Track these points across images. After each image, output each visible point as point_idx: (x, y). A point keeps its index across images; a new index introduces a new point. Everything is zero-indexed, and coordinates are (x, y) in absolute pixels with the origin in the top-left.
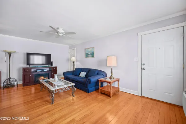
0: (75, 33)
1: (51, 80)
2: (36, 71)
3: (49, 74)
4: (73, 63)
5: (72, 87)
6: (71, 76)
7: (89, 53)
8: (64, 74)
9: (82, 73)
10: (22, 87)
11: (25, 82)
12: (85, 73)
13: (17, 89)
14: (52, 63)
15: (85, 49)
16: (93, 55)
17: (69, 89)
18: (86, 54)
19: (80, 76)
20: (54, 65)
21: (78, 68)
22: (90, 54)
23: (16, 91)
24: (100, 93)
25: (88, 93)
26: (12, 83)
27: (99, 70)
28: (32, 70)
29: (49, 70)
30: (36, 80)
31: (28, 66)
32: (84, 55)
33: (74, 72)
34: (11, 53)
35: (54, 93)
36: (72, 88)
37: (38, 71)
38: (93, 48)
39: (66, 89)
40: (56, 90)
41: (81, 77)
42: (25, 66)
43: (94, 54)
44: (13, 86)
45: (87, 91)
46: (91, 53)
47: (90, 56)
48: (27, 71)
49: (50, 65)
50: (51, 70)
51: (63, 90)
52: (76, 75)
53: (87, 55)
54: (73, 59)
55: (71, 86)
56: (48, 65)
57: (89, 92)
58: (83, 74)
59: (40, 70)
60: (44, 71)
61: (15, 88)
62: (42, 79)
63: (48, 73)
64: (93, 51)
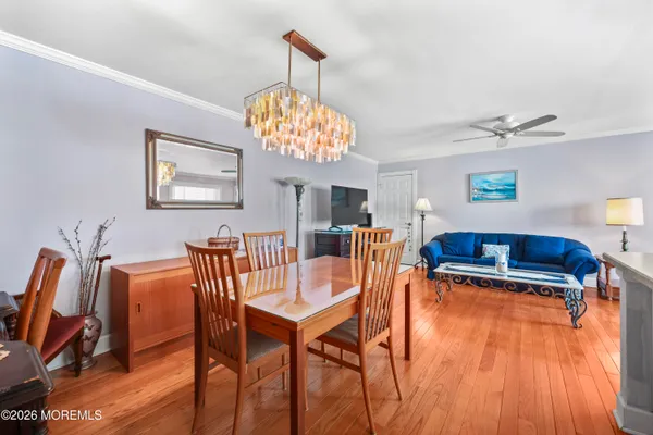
4: (422, 216)
7: (488, 188)
12: (507, 247)
15: (469, 177)
16: (510, 192)
18: (475, 189)
34: (301, 186)
43: (514, 190)
46: (500, 188)
47: (496, 195)
54: (423, 204)
64: (512, 181)
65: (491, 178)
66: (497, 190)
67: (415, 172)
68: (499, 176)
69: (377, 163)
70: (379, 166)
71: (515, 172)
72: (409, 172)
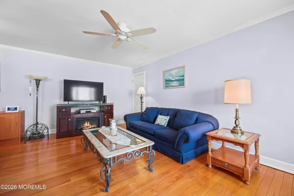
0: (153, 30)
1: (103, 130)
2: (79, 112)
3: (100, 118)
4: (141, 98)
5: (149, 151)
6: (139, 123)
7: (172, 79)
8: (126, 118)
9: (160, 116)
10: (55, 140)
11: (61, 131)
12: (168, 118)
13: (48, 144)
14: (104, 99)
15: (164, 72)
16: (181, 82)
17: (142, 153)
18: (166, 80)
19: (156, 123)
20: (108, 102)
21: (152, 108)
22: (175, 80)
23: (46, 146)
24: (210, 166)
25: (182, 163)
26: (41, 132)
27: (199, 113)
28: (73, 110)
29: (101, 111)
30: (79, 128)
31: (67, 103)
32: (162, 83)
33: (143, 115)
34: (40, 80)
35: (110, 165)
36: (147, 152)
37: (82, 112)
38: (184, 67)
39: (137, 154)
40: (114, 158)
41: (158, 125)
42: (62, 102)
43: (183, 79)
44: (42, 137)
45: (178, 159)
46: (177, 78)
47: (175, 83)
48: (64, 112)
49: (101, 102)
50: (103, 111)
51: (130, 156)
52: (148, 121)
53: (168, 83)
54: (142, 90)
55: (146, 148)
56: (98, 102)
57: (184, 162)
58: (162, 120)
59: (86, 111)
60: (92, 111)
61: (45, 140)
62: (87, 127)
63: (97, 115)
64: (182, 74)
68: (177, 71)
69: (132, 69)
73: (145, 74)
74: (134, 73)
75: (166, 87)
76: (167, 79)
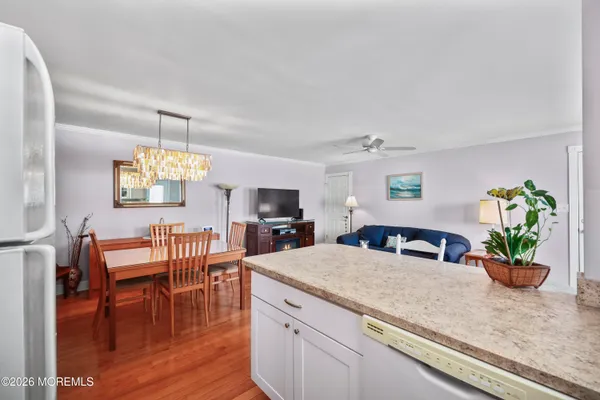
4: (350, 211)
9: (391, 238)
14: (300, 214)
15: (388, 178)
16: (416, 192)
18: (391, 189)
21: (375, 226)
32: (383, 190)
37: (281, 233)
47: (406, 194)
48: (266, 233)
52: (372, 244)
54: (351, 201)
59: (285, 231)
60: (292, 231)
64: (418, 183)
65: (403, 179)
66: (408, 190)
67: (351, 174)
68: (409, 178)
69: (324, 166)
70: (327, 168)
71: (420, 174)
72: (346, 173)
73: (351, 176)
74: (327, 172)
75: (392, 197)
76: (394, 187)
